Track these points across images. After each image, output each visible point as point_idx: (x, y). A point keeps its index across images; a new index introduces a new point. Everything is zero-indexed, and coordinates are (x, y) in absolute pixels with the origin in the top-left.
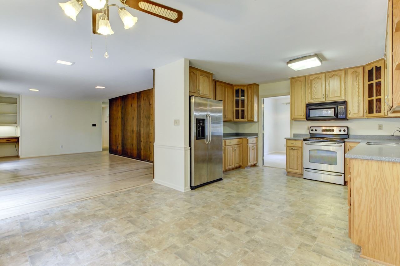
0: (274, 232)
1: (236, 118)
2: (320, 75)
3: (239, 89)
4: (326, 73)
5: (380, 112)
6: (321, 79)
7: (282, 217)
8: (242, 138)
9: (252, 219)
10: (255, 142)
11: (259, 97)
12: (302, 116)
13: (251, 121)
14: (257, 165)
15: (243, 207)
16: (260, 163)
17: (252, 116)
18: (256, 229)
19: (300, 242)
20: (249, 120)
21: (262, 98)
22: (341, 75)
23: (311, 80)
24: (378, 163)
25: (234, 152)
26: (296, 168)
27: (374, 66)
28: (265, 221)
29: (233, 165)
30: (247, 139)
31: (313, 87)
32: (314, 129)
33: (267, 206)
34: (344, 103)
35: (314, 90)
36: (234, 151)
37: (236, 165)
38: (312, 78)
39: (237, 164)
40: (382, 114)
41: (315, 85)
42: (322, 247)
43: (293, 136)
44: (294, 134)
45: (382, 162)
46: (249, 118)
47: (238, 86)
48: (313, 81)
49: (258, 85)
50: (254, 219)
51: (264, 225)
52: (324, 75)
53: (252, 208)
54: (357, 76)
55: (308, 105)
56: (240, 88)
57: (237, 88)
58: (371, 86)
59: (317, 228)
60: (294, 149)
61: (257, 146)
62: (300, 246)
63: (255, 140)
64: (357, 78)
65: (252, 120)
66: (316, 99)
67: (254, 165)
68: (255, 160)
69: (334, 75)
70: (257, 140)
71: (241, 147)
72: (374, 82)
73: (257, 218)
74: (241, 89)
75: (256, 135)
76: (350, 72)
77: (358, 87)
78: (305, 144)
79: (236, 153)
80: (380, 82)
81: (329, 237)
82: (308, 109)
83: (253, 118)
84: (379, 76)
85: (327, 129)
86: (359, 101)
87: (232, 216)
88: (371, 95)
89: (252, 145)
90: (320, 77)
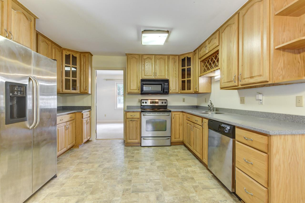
0: (101, 191)
1: (66, 89)
2: (151, 56)
3: (70, 55)
4: (155, 55)
5: (190, 89)
6: (151, 59)
7: (104, 174)
8: (75, 113)
9: (78, 187)
10: (89, 116)
11: (93, 68)
12: (136, 90)
13: (85, 93)
14: (90, 139)
15: (66, 178)
16: (93, 138)
17: (86, 87)
18: (85, 195)
19: (122, 189)
20: (82, 91)
21: (95, 69)
22: (165, 59)
23: (144, 59)
24: (292, 136)
25: (66, 131)
26: (134, 138)
27: (186, 56)
28: (91, 184)
29: (65, 147)
30: (82, 113)
31: (146, 65)
32: (144, 101)
33: (90, 169)
34: (167, 81)
35: (147, 68)
36: (66, 129)
37: (69, 147)
38: (145, 57)
39: (70, 144)
40: (192, 91)
41: (147, 63)
42: (136, 186)
43: (126, 108)
44: (127, 106)
45: (295, 135)
46: (83, 90)
47: (69, 50)
48: (146, 60)
49: (92, 55)
50: (81, 186)
51: (91, 188)
52: (154, 56)
53: (76, 176)
54: (175, 62)
55: (142, 80)
56: (71, 53)
57: (68, 53)
58: (183, 70)
59: (130, 172)
60: (133, 121)
61: (90, 119)
62: (123, 193)
63: (88, 113)
64: (175, 64)
65: (86, 91)
66: (148, 75)
67: (88, 141)
68: (89, 135)
69: (161, 58)
70: (90, 114)
71: (74, 123)
72: (186, 68)
73: (83, 183)
74: (73, 56)
75: (89, 108)
76: (171, 57)
77: (175, 70)
78: (143, 115)
79: (68, 131)
80: (190, 68)
81: (138, 176)
82: (143, 84)
83: (87, 90)
84: (189, 64)
85: (154, 102)
86: (176, 81)
87: (56, 193)
88: (183, 76)
89: (86, 119)
90: (151, 58)
